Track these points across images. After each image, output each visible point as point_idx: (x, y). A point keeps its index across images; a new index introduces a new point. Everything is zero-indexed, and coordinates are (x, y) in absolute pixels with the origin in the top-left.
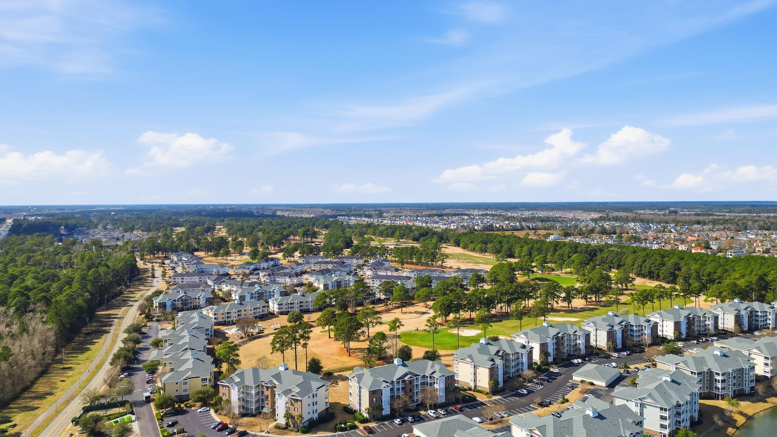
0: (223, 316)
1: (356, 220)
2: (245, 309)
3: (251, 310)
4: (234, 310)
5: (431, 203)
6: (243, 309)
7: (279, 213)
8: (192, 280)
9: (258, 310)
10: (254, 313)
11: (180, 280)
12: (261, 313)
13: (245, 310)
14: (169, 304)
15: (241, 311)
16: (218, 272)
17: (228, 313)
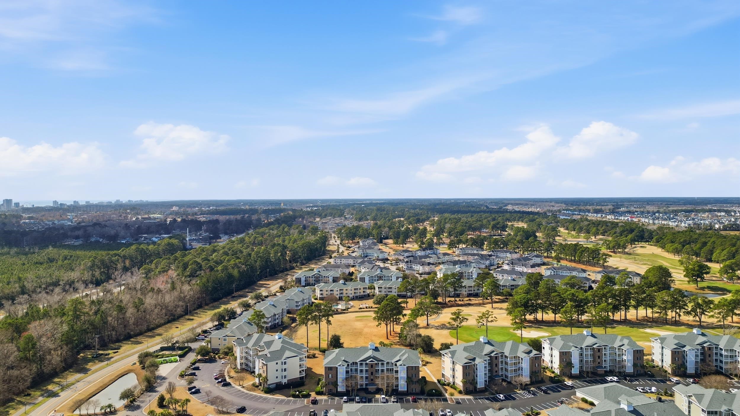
0: (327, 293)
1: (580, 215)
2: (346, 288)
3: (351, 290)
4: (336, 289)
5: (697, 198)
6: (345, 289)
7: (510, 207)
8: (348, 262)
9: (358, 291)
10: (355, 293)
11: (339, 261)
12: (362, 294)
13: (347, 290)
14: (303, 279)
15: (343, 289)
16: (378, 257)
17: (331, 290)
